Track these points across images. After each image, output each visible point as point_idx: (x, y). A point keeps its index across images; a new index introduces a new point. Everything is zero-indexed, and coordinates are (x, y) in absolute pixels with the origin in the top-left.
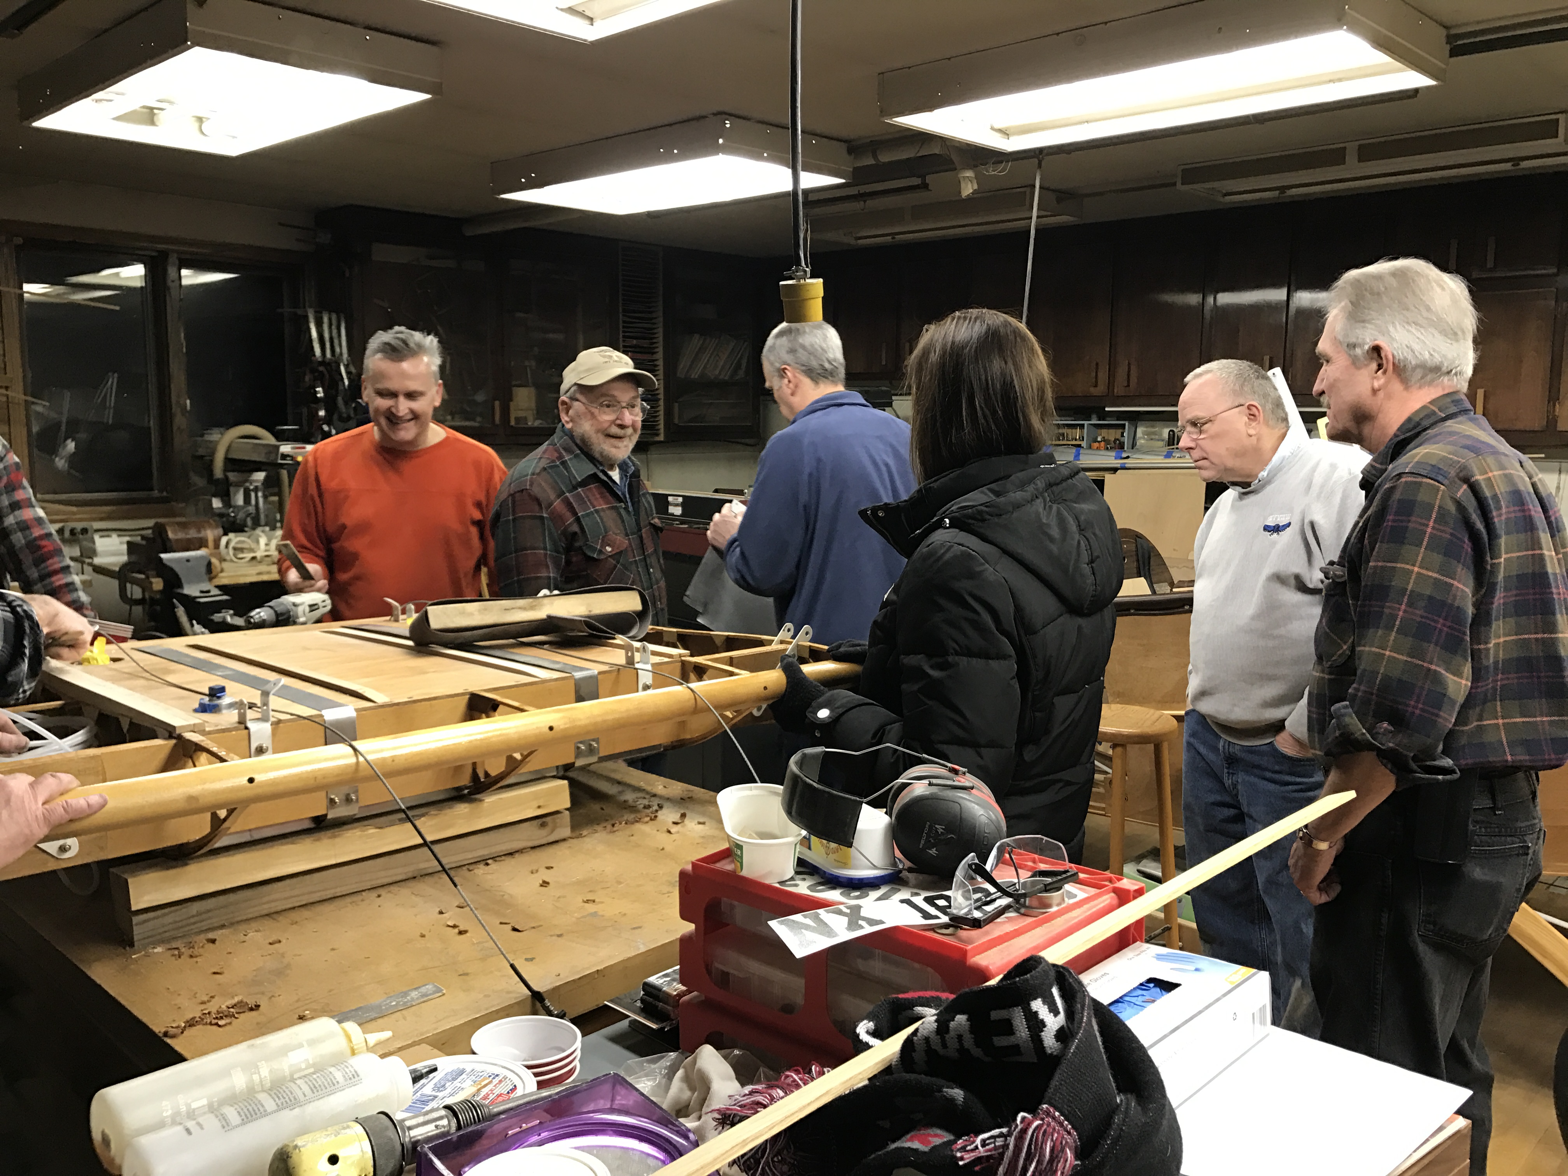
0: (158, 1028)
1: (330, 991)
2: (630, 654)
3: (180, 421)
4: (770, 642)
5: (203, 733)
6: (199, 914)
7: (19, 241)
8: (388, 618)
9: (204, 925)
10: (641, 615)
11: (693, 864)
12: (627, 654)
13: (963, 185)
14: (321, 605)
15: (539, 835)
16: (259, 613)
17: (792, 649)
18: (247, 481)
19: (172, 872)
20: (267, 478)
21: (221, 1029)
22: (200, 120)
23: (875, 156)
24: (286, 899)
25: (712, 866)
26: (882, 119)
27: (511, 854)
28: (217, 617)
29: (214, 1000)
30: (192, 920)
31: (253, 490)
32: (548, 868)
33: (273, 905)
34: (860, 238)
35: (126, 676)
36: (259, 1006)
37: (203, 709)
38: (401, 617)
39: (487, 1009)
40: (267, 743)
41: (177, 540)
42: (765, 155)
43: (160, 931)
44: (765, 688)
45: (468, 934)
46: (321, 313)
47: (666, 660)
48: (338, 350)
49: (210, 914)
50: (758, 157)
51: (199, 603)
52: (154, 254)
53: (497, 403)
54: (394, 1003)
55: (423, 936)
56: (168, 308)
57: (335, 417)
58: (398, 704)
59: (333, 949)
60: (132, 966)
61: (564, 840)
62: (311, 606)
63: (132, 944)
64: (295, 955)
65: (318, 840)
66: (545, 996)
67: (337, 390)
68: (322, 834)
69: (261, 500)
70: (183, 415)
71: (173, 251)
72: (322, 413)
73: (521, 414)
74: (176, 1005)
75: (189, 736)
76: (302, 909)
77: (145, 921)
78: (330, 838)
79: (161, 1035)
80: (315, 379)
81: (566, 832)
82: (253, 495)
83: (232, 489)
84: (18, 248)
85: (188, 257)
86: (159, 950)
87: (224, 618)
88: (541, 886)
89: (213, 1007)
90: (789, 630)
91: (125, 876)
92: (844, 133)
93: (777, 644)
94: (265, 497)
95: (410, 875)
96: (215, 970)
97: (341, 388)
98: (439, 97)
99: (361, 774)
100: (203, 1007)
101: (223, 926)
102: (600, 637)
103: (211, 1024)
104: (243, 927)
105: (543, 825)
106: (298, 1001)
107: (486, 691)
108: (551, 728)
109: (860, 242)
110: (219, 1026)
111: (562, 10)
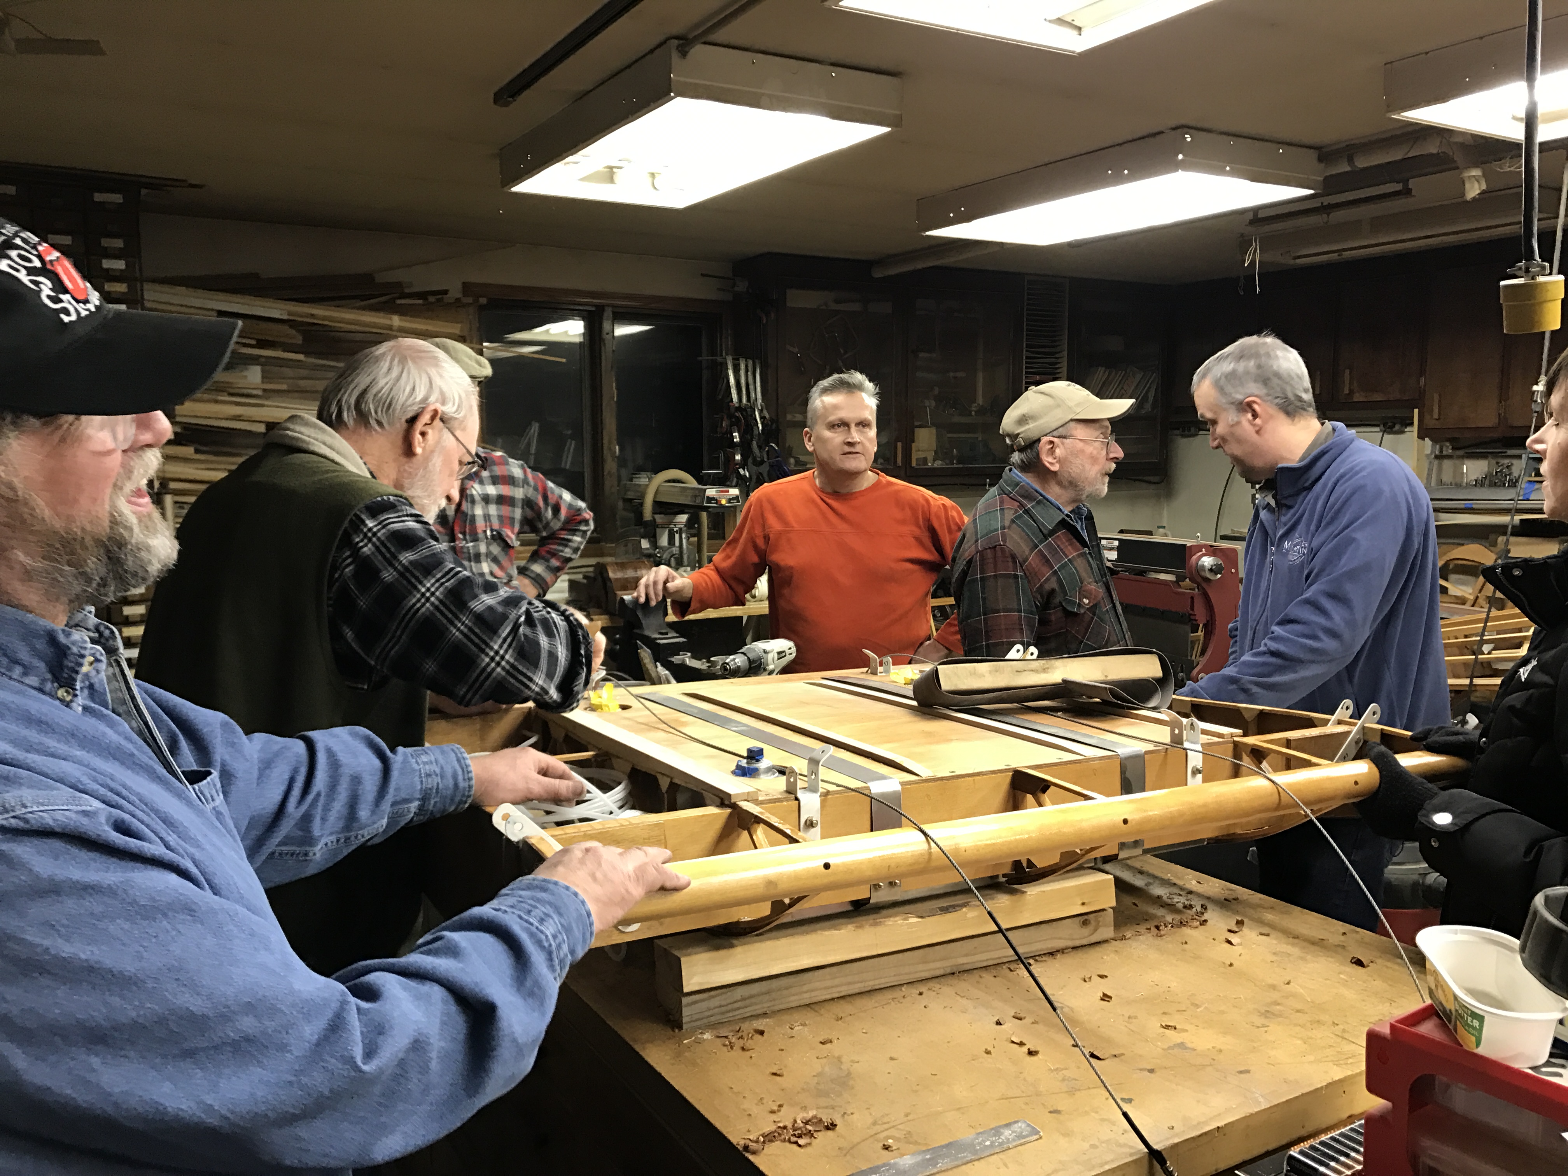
0: (736, 1137)
1: (907, 1115)
2: (1177, 731)
3: (611, 466)
4: (1325, 723)
5: (757, 802)
6: (743, 999)
7: (483, 301)
8: (865, 669)
9: (748, 1012)
10: (1161, 683)
11: (1392, 1026)
12: (1172, 731)
13: (1467, 186)
14: (788, 652)
15: (1082, 935)
16: (734, 659)
17: (1358, 732)
18: (671, 523)
19: (722, 953)
20: (689, 520)
21: (802, 1150)
22: (653, 175)
23: (1350, 160)
24: (826, 988)
25: (1412, 1029)
26: (1388, 115)
27: (1051, 954)
28: (676, 659)
29: (782, 1109)
30: (736, 1005)
31: (677, 532)
32: (1101, 976)
33: (813, 994)
34: (1299, 257)
35: (644, 726)
36: (836, 1125)
37: (742, 772)
38: (880, 669)
39: (1102, 1165)
40: (816, 817)
41: (617, 579)
42: (1228, 168)
43: (707, 1014)
44: (1356, 783)
45: (1040, 1056)
46: (738, 359)
47: (1216, 739)
48: (753, 395)
49: (753, 1000)
50: (1220, 171)
51: (659, 644)
52: (593, 309)
53: (899, 444)
54: (988, 1143)
55: (988, 1052)
56: (603, 358)
57: (750, 460)
58: (942, 779)
59: (892, 1059)
60: (686, 1054)
61: (1106, 941)
62: (779, 653)
63: (680, 1027)
64: (853, 1061)
65: (861, 927)
66: (1164, 1154)
67: (752, 435)
68: (861, 919)
69: (684, 541)
70: (613, 460)
71: (608, 306)
72: (738, 457)
73: (922, 455)
74: (744, 1110)
75: (745, 805)
76: (842, 1002)
77: (695, 1002)
78: (871, 925)
79: (740, 1148)
80: (732, 425)
81: (1107, 932)
82: (677, 536)
83: (658, 530)
84: (482, 308)
85: (621, 310)
86: (707, 1036)
87: (684, 660)
88: (1102, 999)
89: (786, 1118)
90: (1347, 708)
91: (676, 953)
92: (1316, 140)
93: (1334, 724)
94: (688, 538)
95: (948, 971)
96: (774, 1071)
97: (756, 432)
98: (899, 129)
99: (934, 864)
100: (774, 1117)
101: (765, 1015)
102: (1123, 707)
103: (789, 1141)
104: (785, 1017)
105: (1085, 923)
106: (875, 1123)
107: (1029, 767)
108: (1125, 821)
109: (1298, 261)
110: (800, 1146)
111: (1050, 21)
